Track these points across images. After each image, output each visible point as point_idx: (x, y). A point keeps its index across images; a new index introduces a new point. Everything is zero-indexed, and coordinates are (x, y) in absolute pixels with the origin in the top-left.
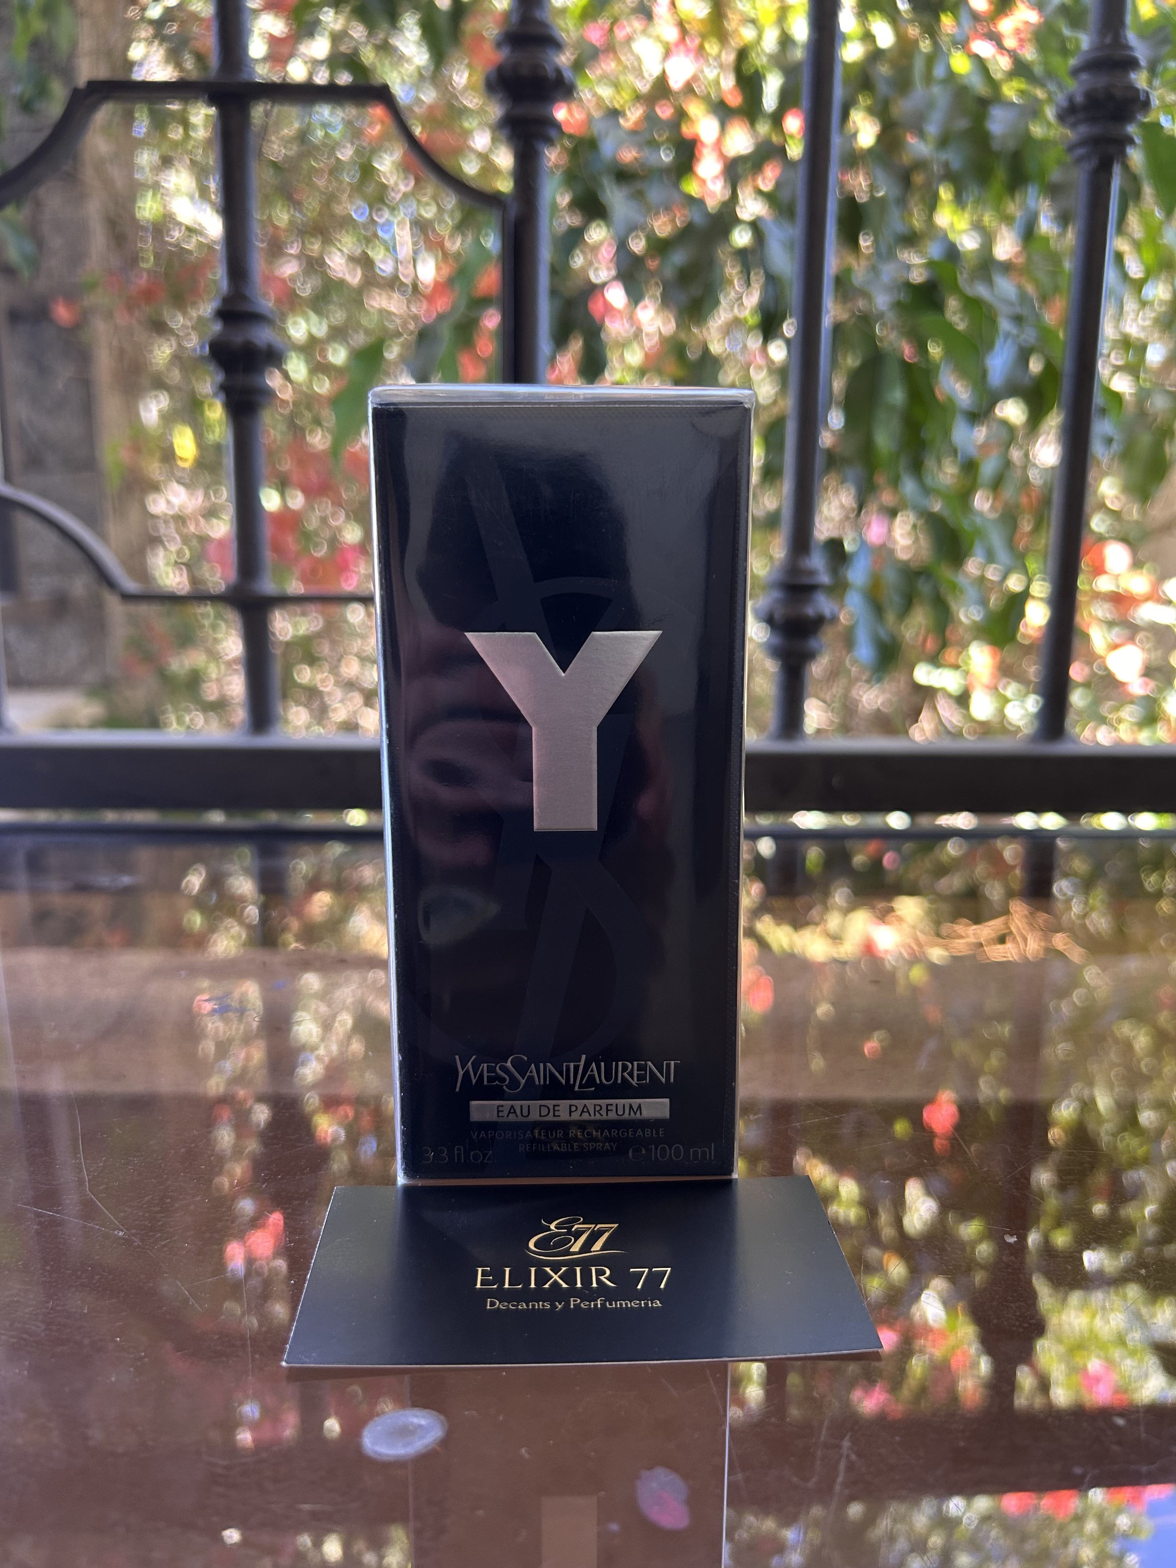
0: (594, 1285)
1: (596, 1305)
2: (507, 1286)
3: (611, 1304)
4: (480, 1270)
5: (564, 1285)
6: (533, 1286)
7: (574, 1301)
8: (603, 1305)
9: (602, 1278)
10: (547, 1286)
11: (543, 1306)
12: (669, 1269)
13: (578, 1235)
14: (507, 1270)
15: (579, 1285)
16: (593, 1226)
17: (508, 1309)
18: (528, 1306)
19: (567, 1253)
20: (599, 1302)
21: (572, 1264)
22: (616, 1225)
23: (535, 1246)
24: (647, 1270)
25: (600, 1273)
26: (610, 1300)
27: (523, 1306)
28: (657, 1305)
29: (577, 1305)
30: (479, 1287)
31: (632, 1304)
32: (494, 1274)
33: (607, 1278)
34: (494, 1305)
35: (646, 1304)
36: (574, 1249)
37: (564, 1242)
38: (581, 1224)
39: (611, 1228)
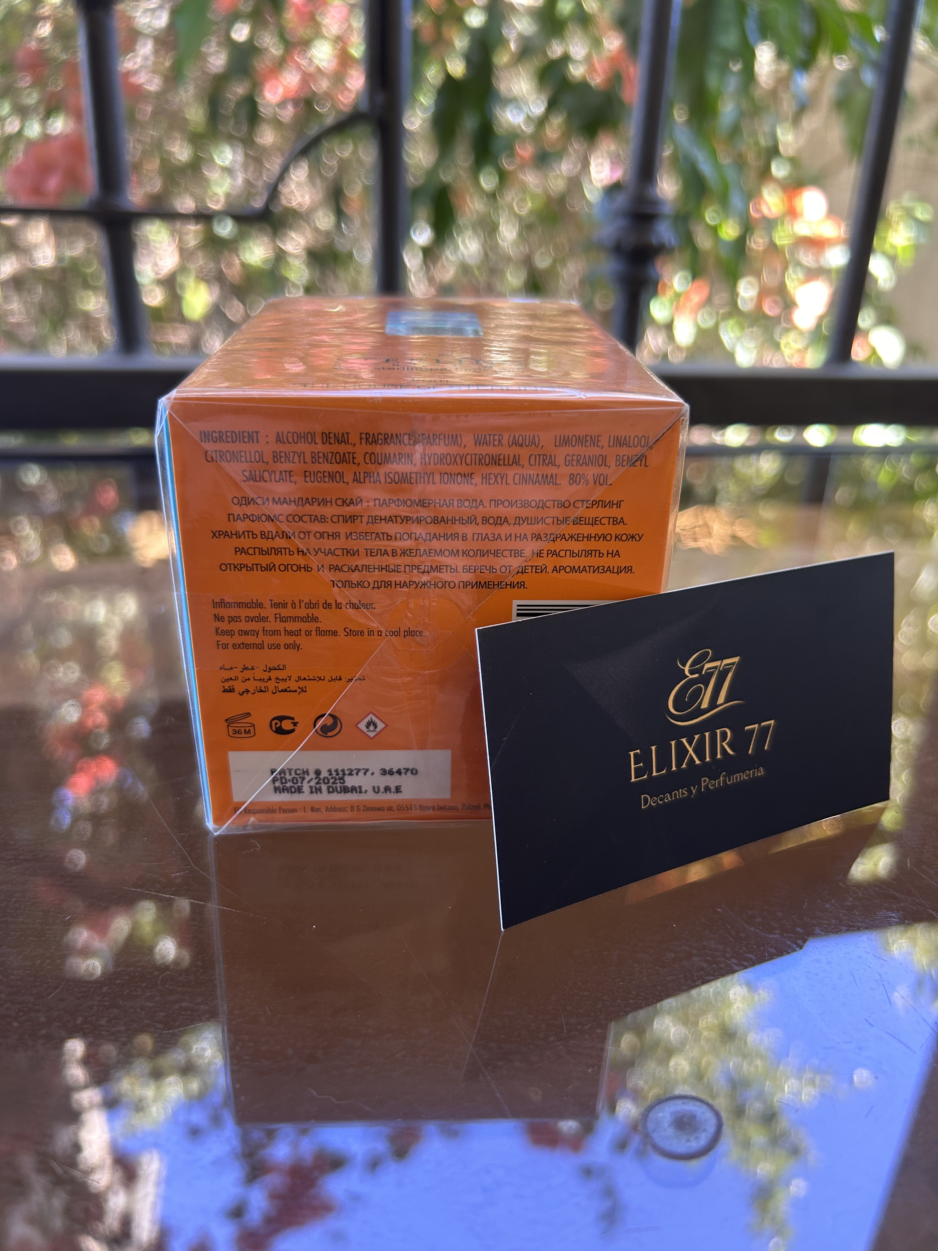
0: (719, 756)
2: (654, 774)
3: (730, 781)
4: (632, 753)
5: (697, 762)
6: (674, 768)
7: (704, 781)
8: (725, 781)
9: (724, 744)
10: (684, 766)
12: (772, 722)
13: (705, 679)
14: (653, 748)
15: (708, 759)
16: (717, 663)
17: (657, 804)
18: (671, 797)
19: (700, 712)
20: (721, 779)
21: (702, 727)
22: (736, 659)
23: (674, 707)
24: (756, 726)
25: (724, 736)
26: (730, 774)
27: (668, 798)
28: (761, 772)
29: (707, 787)
30: (633, 780)
31: (742, 777)
32: (644, 758)
33: (727, 744)
34: (648, 802)
35: (754, 773)
36: (705, 705)
37: (698, 694)
38: (709, 662)
39: (733, 664)
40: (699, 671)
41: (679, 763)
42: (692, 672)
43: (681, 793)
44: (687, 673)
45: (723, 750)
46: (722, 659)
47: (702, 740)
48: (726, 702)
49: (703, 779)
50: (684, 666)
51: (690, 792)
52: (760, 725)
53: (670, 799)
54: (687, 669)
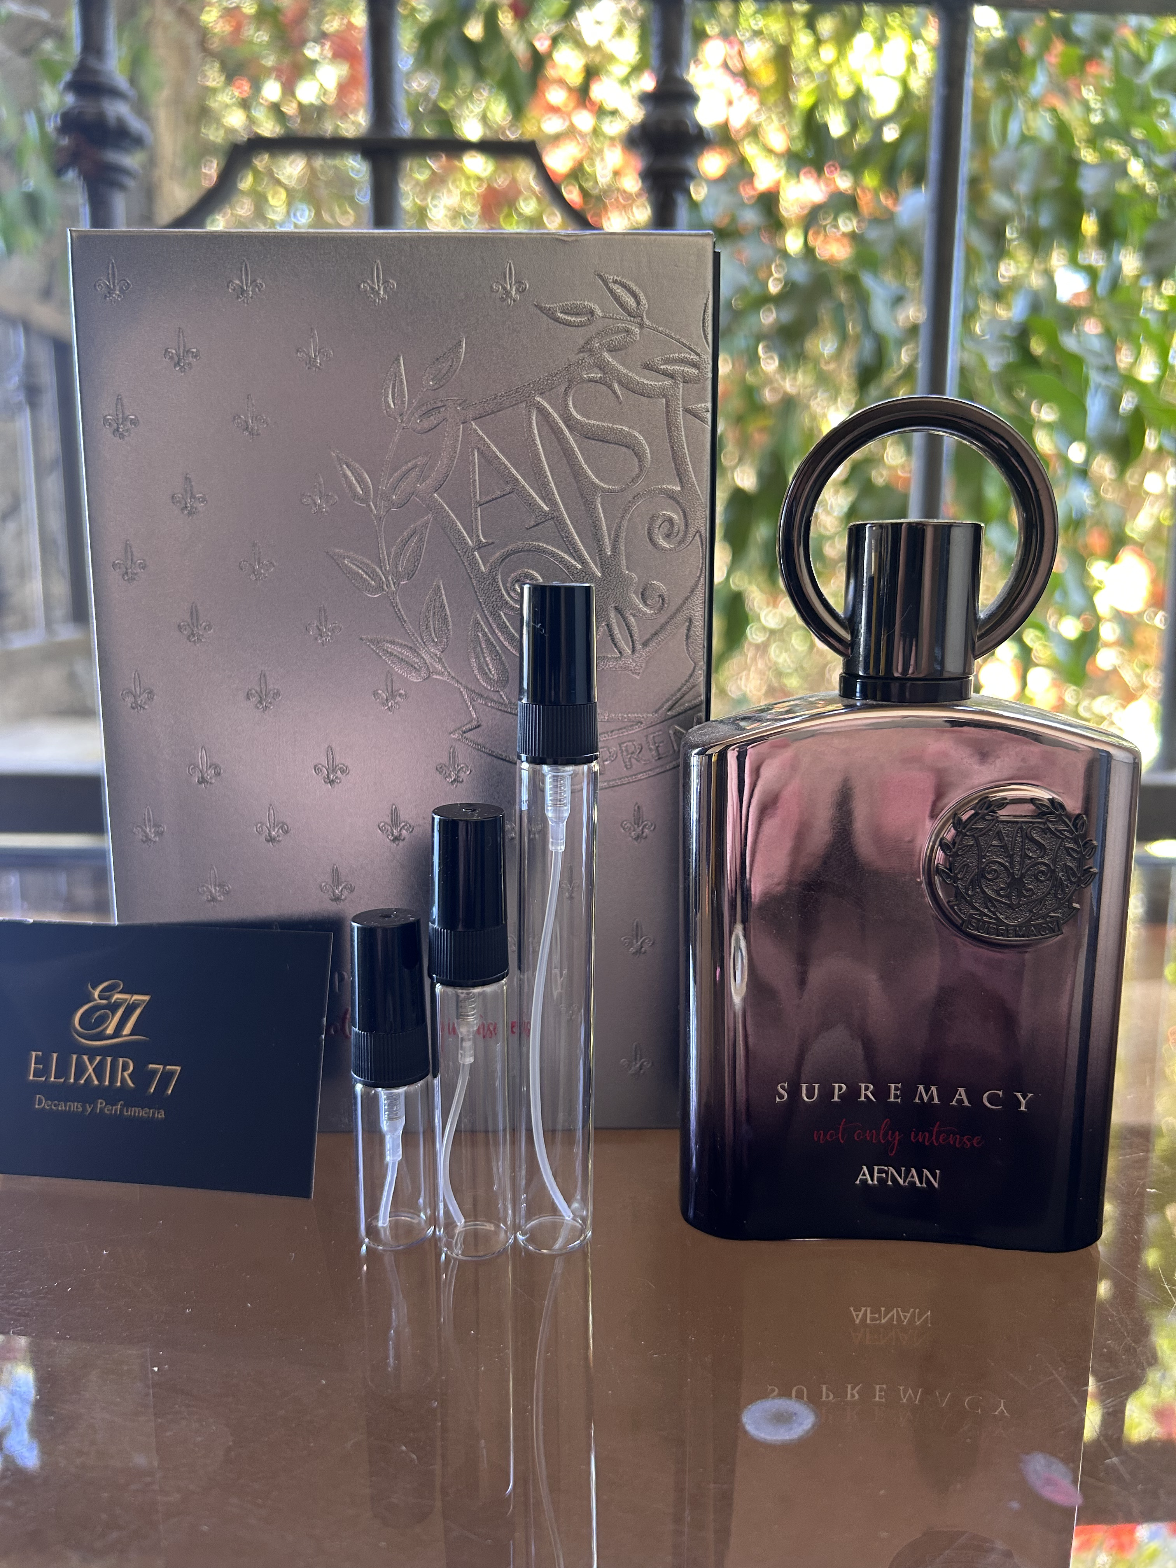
0: (118, 1084)
1: (116, 1111)
2: (52, 1079)
3: (127, 1112)
4: (34, 1054)
5: (96, 1082)
6: (72, 1081)
7: (101, 1103)
8: (121, 1110)
9: (125, 1074)
10: (82, 1081)
11: (77, 1108)
12: (179, 1068)
13: (114, 1008)
14: (55, 1055)
15: (107, 1083)
16: (128, 996)
17: (51, 1109)
18: (65, 1106)
19: (101, 1036)
20: (119, 1107)
21: (104, 1051)
22: (146, 998)
23: (80, 1024)
24: (161, 1067)
25: (125, 1067)
26: (128, 1105)
27: (62, 1107)
28: (161, 1115)
29: (102, 1110)
30: (31, 1078)
31: (142, 1113)
32: (44, 1061)
33: (130, 1075)
34: (42, 1103)
35: (154, 1114)
36: (110, 1031)
37: (102, 1020)
38: (120, 992)
39: (143, 1001)
40: (108, 998)
41: (78, 1077)
42: (101, 998)
43: (76, 1107)
44: (96, 996)
45: (123, 1079)
46: (133, 993)
47: (102, 1064)
48: (131, 1035)
49: (100, 1101)
50: (94, 989)
51: (84, 1109)
52: (164, 1068)
53: (64, 1108)
54: (96, 994)
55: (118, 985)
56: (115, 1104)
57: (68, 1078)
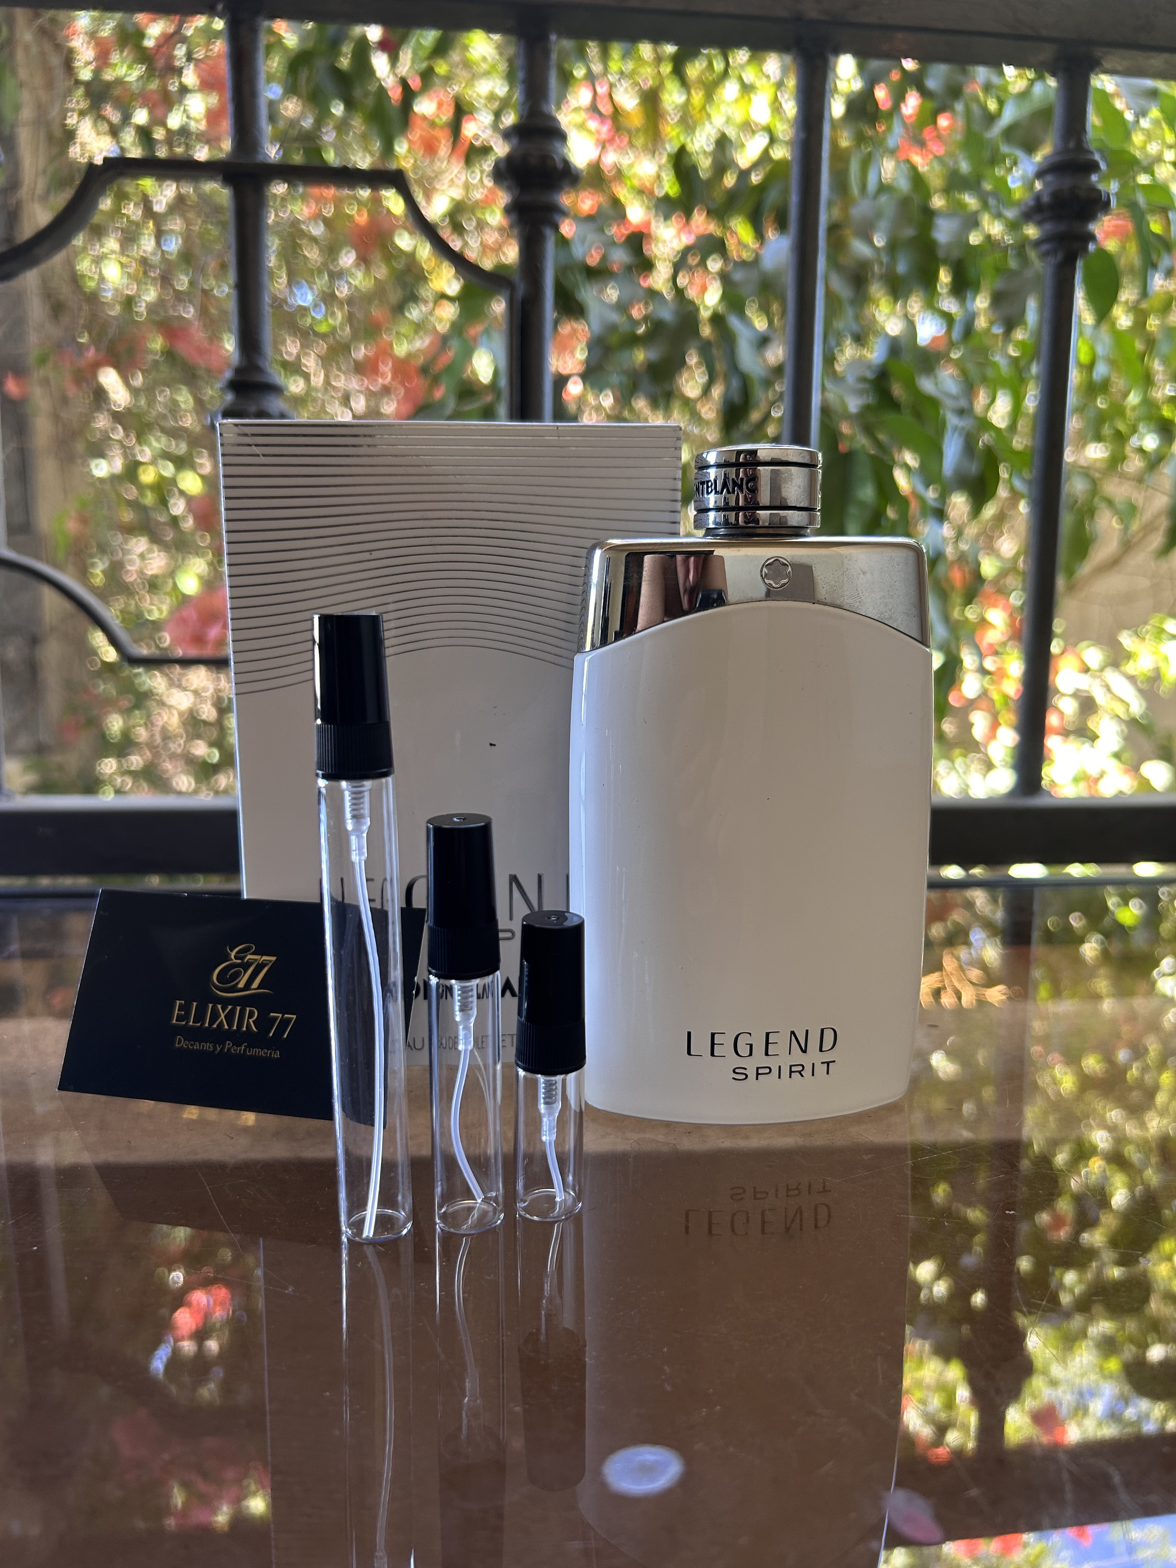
1: (240, 1050)
2: (191, 1023)
3: (250, 1052)
4: (178, 1002)
5: (226, 1027)
6: (207, 1024)
7: (229, 1044)
8: (245, 1051)
9: (251, 1021)
10: (215, 1026)
12: (295, 1017)
13: (246, 966)
14: (195, 1004)
15: (235, 1028)
16: (259, 957)
17: (188, 1047)
18: (200, 1046)
19: (234, 989)
20: (243, 1047)
21: (235, 1002)
22: (274, 959)
23: (217, 980)
24: (280, 1015)
25: (251, 1015)
26: (250, 1046)
27: (197, 1046)
28: (277, 1055)
29: (229, 1049)
30: (174, 1022)
31: (262, 1053)
32: (186, 1008)
33: (254, 1022)
34: (181, 1043)
35: (271, 1054)
36: (241, 985)
37: (236, 975)
38: (252, 954)
40: (242, 958)
41: (211, 1023)
43: (208, 1046)
44: (233, 957)
45: (248, 1025)
47: (232, 1012)
48: (258, 989)
49: (228, 1042)
50: (232, 951)
51: (215, 1049)
52: (283, 1016)
54: (233, 955)
55: (251, 948)
56: (241, 1046)
57: (203, 1023)
